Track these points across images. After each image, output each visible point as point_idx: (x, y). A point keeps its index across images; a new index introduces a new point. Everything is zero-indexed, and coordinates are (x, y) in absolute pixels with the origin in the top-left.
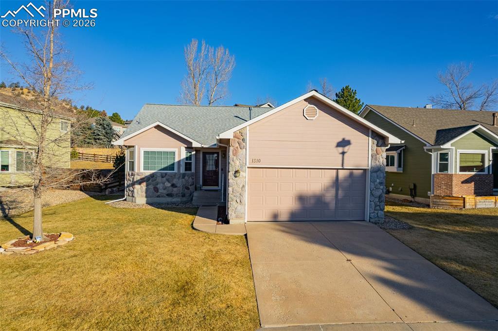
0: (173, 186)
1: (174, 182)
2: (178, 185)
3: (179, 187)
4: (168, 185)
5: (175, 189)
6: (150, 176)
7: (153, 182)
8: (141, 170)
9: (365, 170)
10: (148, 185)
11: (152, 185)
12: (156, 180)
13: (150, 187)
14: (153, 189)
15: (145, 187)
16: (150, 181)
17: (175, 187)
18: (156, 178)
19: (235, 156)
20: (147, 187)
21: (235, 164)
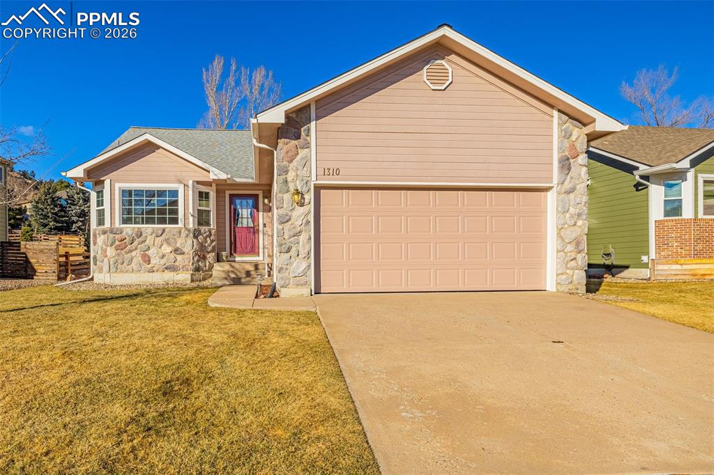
0: (177, 251)
1: (178, 245)
2: (185, 250)
3: (188, 254)
4: (167, 249)
5: (179, 258)
6: (134, 235)
7: (140, 246)
8: (117, 224)
9: (546, 190)
10: (131, 251)
11: (139, 250)
12: (145, 241)
13: (134, 253)
14: (140, 258)
15: (127, 253)
16: (135, 243)
17: (180, 254)
18: (146, 237)
19: (291, 161)
20: (129, 255)
21: (289, 179)
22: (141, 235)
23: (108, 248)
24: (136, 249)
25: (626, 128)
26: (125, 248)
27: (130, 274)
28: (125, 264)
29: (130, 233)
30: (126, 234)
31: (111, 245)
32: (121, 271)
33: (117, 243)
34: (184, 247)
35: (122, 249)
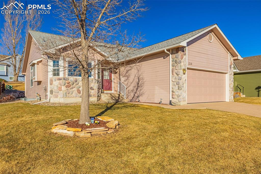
0: (91, 88)
1: (92, 86)
3: (95, 89)
6: (74, 81)
7: (76, 86)
8: (67, 76)
9: (226, 73)
10: (73, 88)
11: (76, 88)
12: (79, 84)
13: (74, 89)
14: (76, 91)
15: (71, 89)
16: (75, 84)
17: (92, 90)
18: (79, 82)
19: (182, 59)
20: (72, 90)
21: (182, 65)
22: (77, 81)
23: (63, 87)
24: (75, 87)
25: (242, 59)
26: (70, 86)
27: (72, 98)
28: (70, 94)
29: (72, 80)
30: (71, 80)
31: (64, 85)
32: (68, 97)
33: (66, 84)
34: (94, 87)
35: (69, 87)
